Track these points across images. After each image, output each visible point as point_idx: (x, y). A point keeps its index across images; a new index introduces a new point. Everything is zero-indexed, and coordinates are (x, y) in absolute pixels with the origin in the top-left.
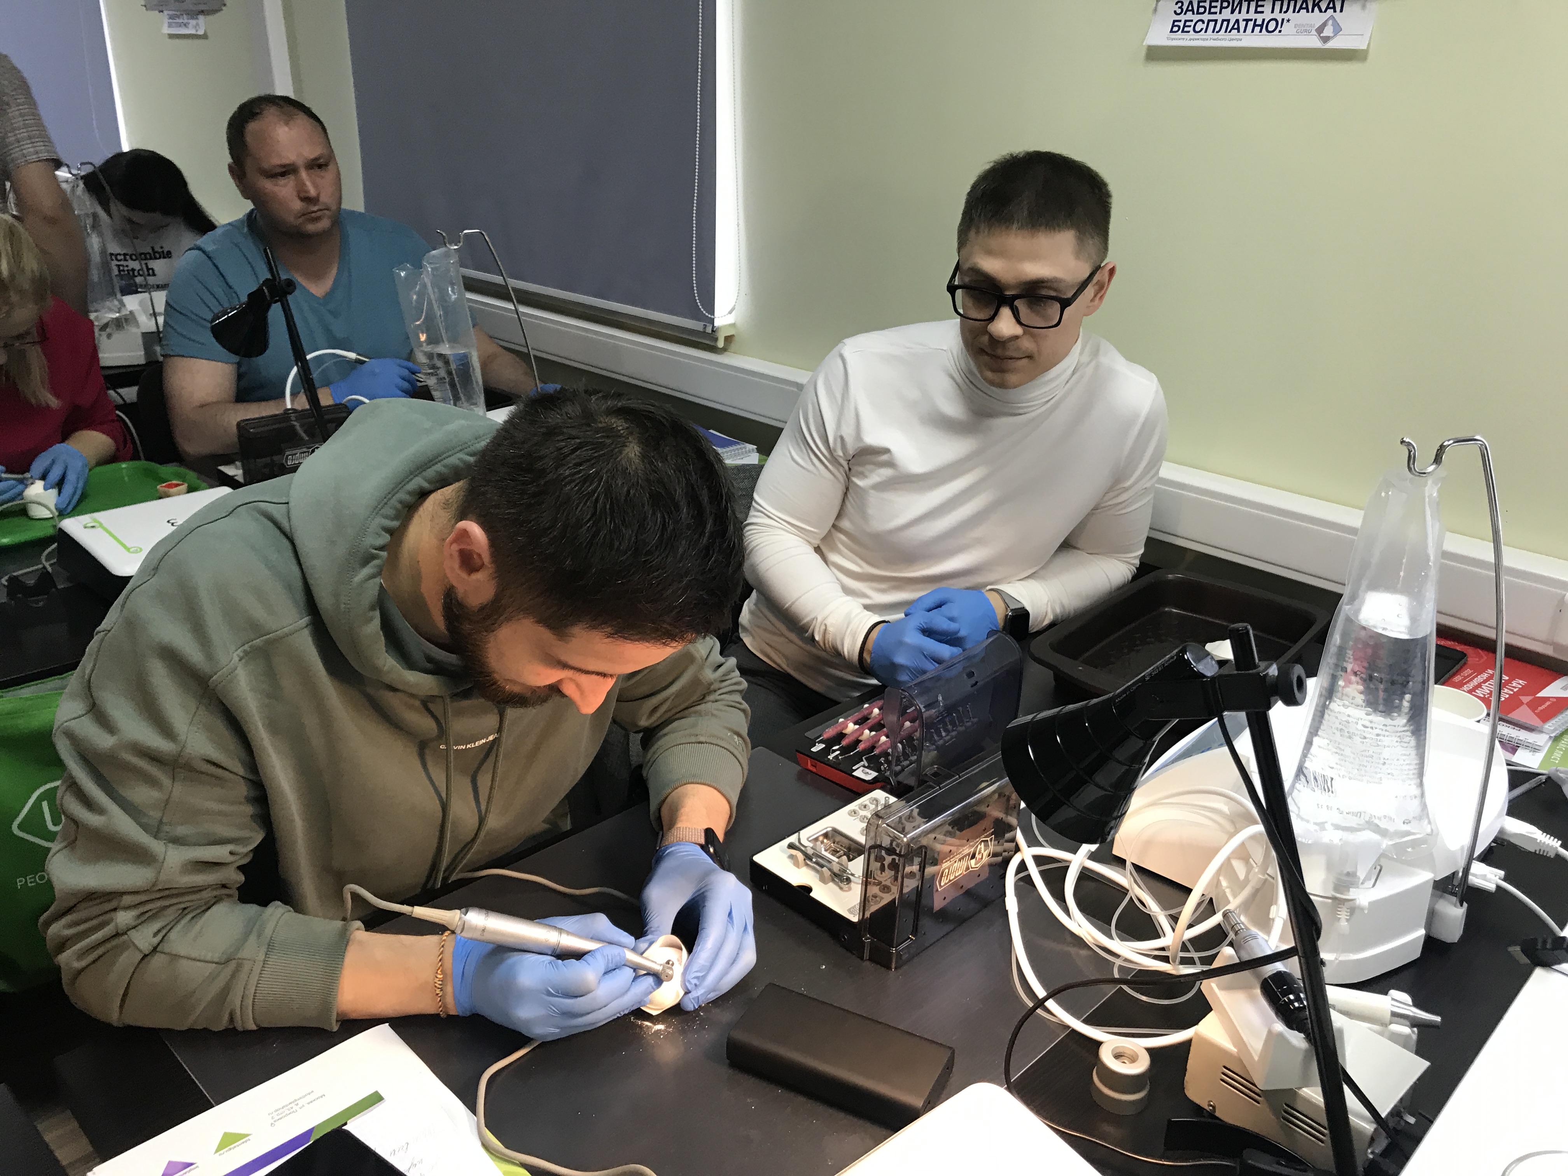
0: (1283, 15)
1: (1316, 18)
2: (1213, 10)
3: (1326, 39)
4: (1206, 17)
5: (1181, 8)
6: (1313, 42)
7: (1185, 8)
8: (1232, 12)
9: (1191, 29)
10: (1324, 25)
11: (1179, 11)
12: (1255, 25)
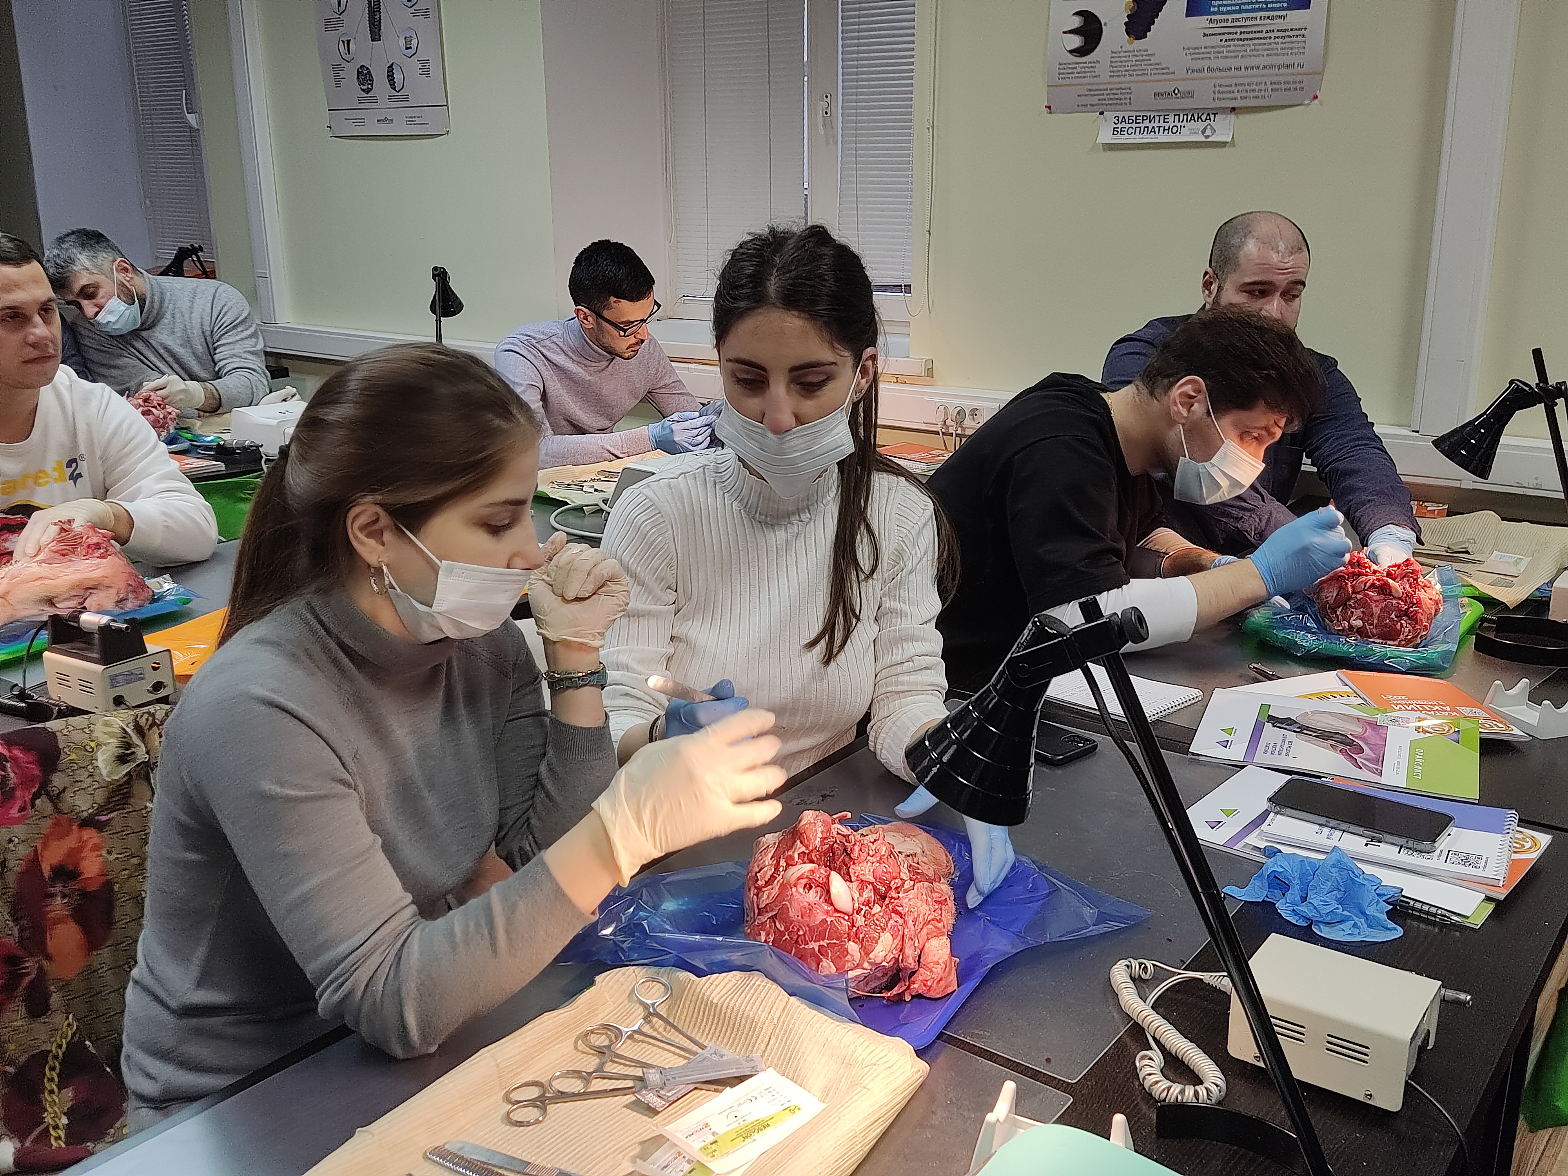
0: (1180, 123)
1: (1201, 125)
2: (1138, 121)
3: (1207, 137)
4: (1134, 125)
5: (1118, 120)
6: (1202, 139)
7: (1120, 120)
8: (1150, 122)
9: (1125, 133)
10: (1206, 128)
11: (1117, 122)
12: (1164, 130)
